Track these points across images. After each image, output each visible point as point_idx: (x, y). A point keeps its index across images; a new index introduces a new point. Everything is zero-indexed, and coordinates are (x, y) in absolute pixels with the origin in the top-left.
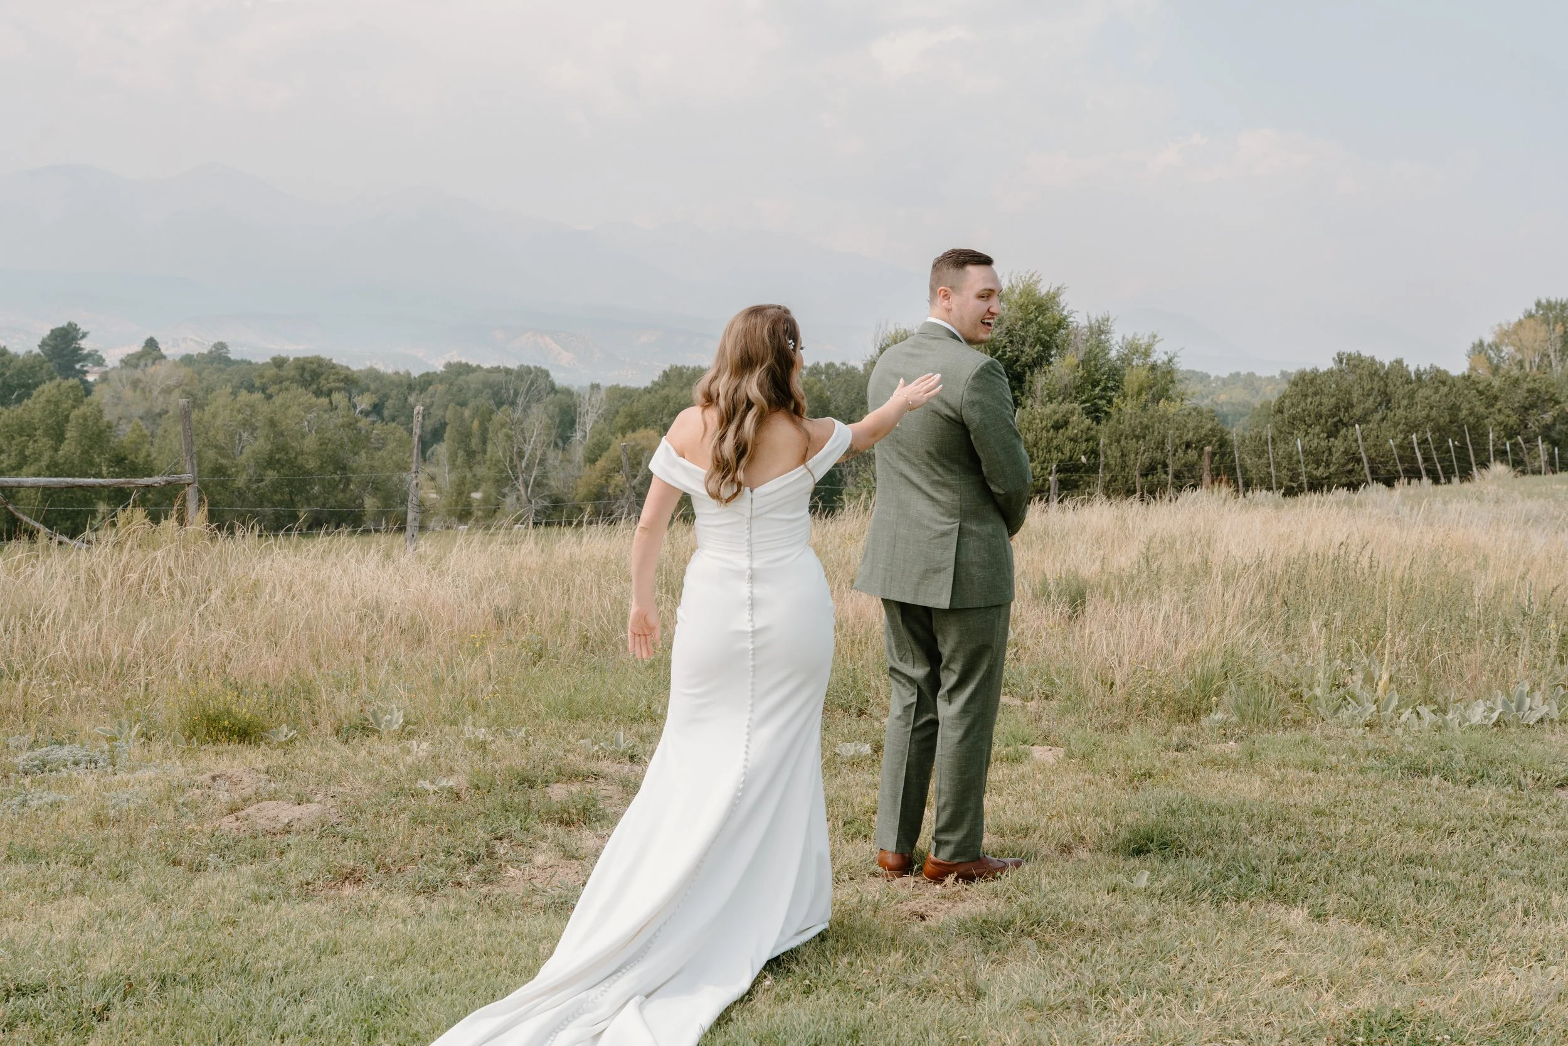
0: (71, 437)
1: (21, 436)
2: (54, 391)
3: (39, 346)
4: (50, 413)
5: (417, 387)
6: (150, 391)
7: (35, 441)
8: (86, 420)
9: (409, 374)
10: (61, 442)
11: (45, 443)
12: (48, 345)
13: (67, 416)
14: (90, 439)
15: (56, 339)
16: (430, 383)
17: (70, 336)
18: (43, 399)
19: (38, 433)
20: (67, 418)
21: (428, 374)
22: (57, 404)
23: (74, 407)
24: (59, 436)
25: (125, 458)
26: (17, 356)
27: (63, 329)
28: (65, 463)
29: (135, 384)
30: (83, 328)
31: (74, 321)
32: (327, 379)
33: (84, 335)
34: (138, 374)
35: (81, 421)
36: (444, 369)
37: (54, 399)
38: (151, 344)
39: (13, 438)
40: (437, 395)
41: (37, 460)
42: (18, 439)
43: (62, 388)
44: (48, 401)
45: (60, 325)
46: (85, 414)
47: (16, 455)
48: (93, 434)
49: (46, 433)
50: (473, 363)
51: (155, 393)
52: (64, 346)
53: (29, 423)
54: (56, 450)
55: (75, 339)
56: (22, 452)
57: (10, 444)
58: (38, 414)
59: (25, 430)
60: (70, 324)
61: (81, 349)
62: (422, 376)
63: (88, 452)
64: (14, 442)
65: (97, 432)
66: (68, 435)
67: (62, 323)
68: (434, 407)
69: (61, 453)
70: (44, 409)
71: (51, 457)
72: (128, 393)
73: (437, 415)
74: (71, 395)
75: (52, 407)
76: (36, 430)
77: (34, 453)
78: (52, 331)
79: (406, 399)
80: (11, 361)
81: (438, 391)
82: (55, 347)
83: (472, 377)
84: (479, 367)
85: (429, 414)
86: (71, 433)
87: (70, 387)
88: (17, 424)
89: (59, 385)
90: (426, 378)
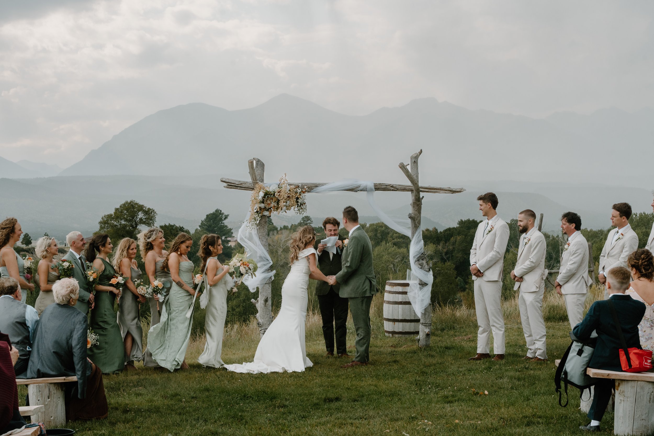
3: (200, 226)
5: (443, 239)
6: (277, 252)
12: (205, 225)
15: (209, 221)
16: (452, 236)
17: (217, 219)
27: (213, 214)
30: (225, 212)
31: (219, 208)
32: (391, 237)
33: (226, 217)
36: (458, 226)
40: (457, 243)
51: (280, 253)
52: (215, 225)
55: (221, 220)
60: (217, 211)
61: (225, 226)
62: (446, 230)
67: (212, 211)
68: (456, 252)
73: (457, 257)
78: (207, 216)
81: (457, 241)
82: (209, 225)
85: (452, 256)
90: (448, 232)
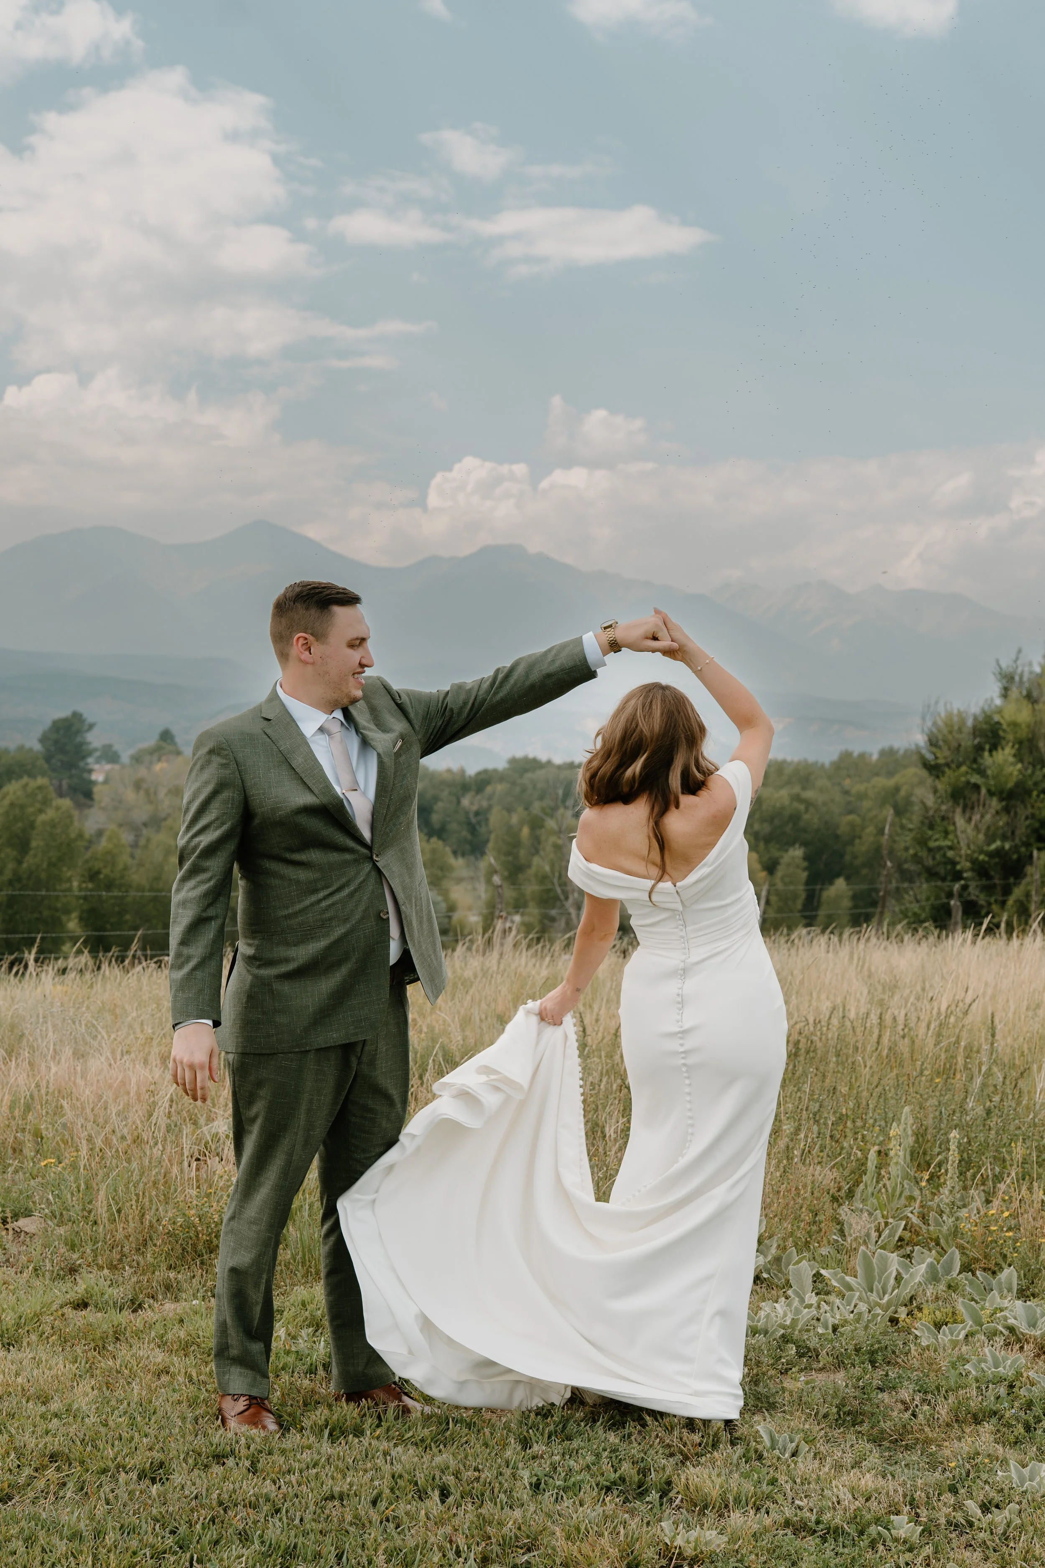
0: (37, 847)
2: (19, 793)
3: (39, 740)
4: (14, 818)
5: (473, 786)
6: (155, 793)
8: (53, 826)
9: (462, 771)
10: (26, 852)
12: (49, 739)
13: (33, 822)
15: (57, 733)
16: (489, 782)
17: (73, 729)
20: (33, 824)
21: (485, 771)
22: (22, 808)
23: (41, 811)
24: (24, 847)
25: (98, 872)
27: (65, 720)
29: (138, 785)
30: (89, 717)
31: (79, 709)
33: (91, 726)
34: (142, 772)
35: (48, 828)
36: (506, 765)
37: (18, 802)
38: (166, 736)
40: (497, 796)
43: (29, 789)
44: (12, 804)
45: (62, 716)
46: (52, 820)
48: (62, 844)
49: (9, 842)
50: (543, 757)
51: (161, 796)
52: (66, 740)
54: (20, 862)
55: (78, 732)
60: (75, 714)
61: (89, 743)
63: (56, 864)
65: (66, 841)
66: (34, 844)
67: (64, 713)
69: (25, 865)
71: (15, 870)
72: (130, 795)
74: (39, 798)
75: (17, 811)
78: (54, 723)
79: (459, 802)
82: (56, 742)
83: (540, 774)
84: (549, 762)
86: (37, 843)
87: (38, 788)
89: (26, 784)
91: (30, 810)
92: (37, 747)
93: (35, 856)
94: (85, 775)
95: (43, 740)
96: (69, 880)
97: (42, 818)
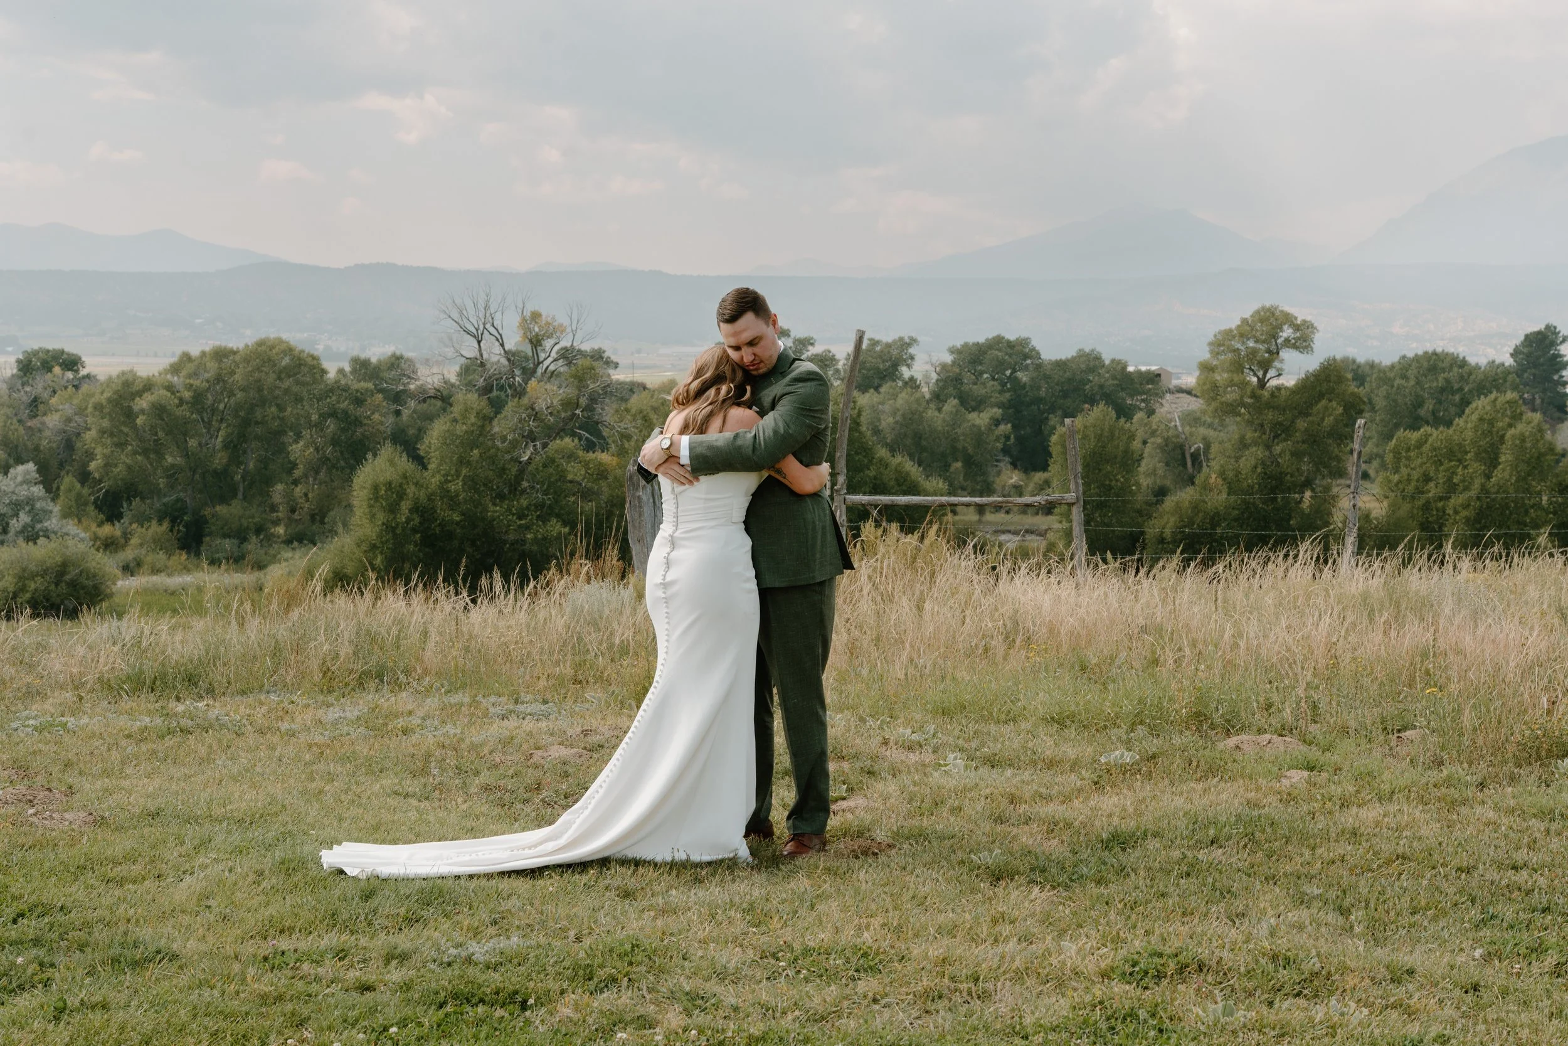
0: (1506, 461)
1: (1451, 461)
2: (1488, 408)
3: (1512, 355)
4: (1483, 433)
7: (1465, 467)
8: (1523, 441)
10: (1495, 467)
11: (1476, 467)
12: (1521, 353)
13: (1503, 436)
14: (1528, 463)
15: (1530, 345)
17: (1547, 342)
18: (1475, 417)
19: (1469, 456)
20: (1502, 439)
22: (1491, 423)
23: (1510, 426)
24: (1493, 462)
26: (1478, 367)
27: (1539, 333)
28: (1498, 492)
31: (1554, 321)
35: (1518, 442)
37: (1487, 417)
39: (1441, 464)
41: (1467, 488)
42: (1447, 464)
43: (1498, 404)
44: (1481, 419)
45: (1536, 329)
46: (1522, 434)
47: (1444, 483)
48: (1532, 457)
49: (1478, 457)
52: (1540, 353)
53: (1460, 445)
54: (1488, 477)
55: (1553, 344)
56: (1450, 479)
57: (1437, 470)
58: (1469, 434)
59: (1454, 453)
60: (1548, 327)
61: (1561, 356)
63: (1525, 479)
64: (1441, 468)
65: (1536, 455)
66: (1503, 459)
67: (1538, 326)
69: (1493, 480)
70: (1476, 429)
71: (1483, 485)
74: (1508, 412)
75: (1486, 426)
76: (1466, 453)
77: (1464, 481)
78: (1527, 336)
80: (1470, 374)
82: (1529, 355)
86: (1506, 457)
87: (1508, 402)
88: (1446, 447)
89: (1496, 399)
91: (1500, 424)
92: (1509, 361)
93: (1504, 470)
94: (1560, 389)
95: (1515, 354)
96: (1539, 493)
97: (1511, 432)
